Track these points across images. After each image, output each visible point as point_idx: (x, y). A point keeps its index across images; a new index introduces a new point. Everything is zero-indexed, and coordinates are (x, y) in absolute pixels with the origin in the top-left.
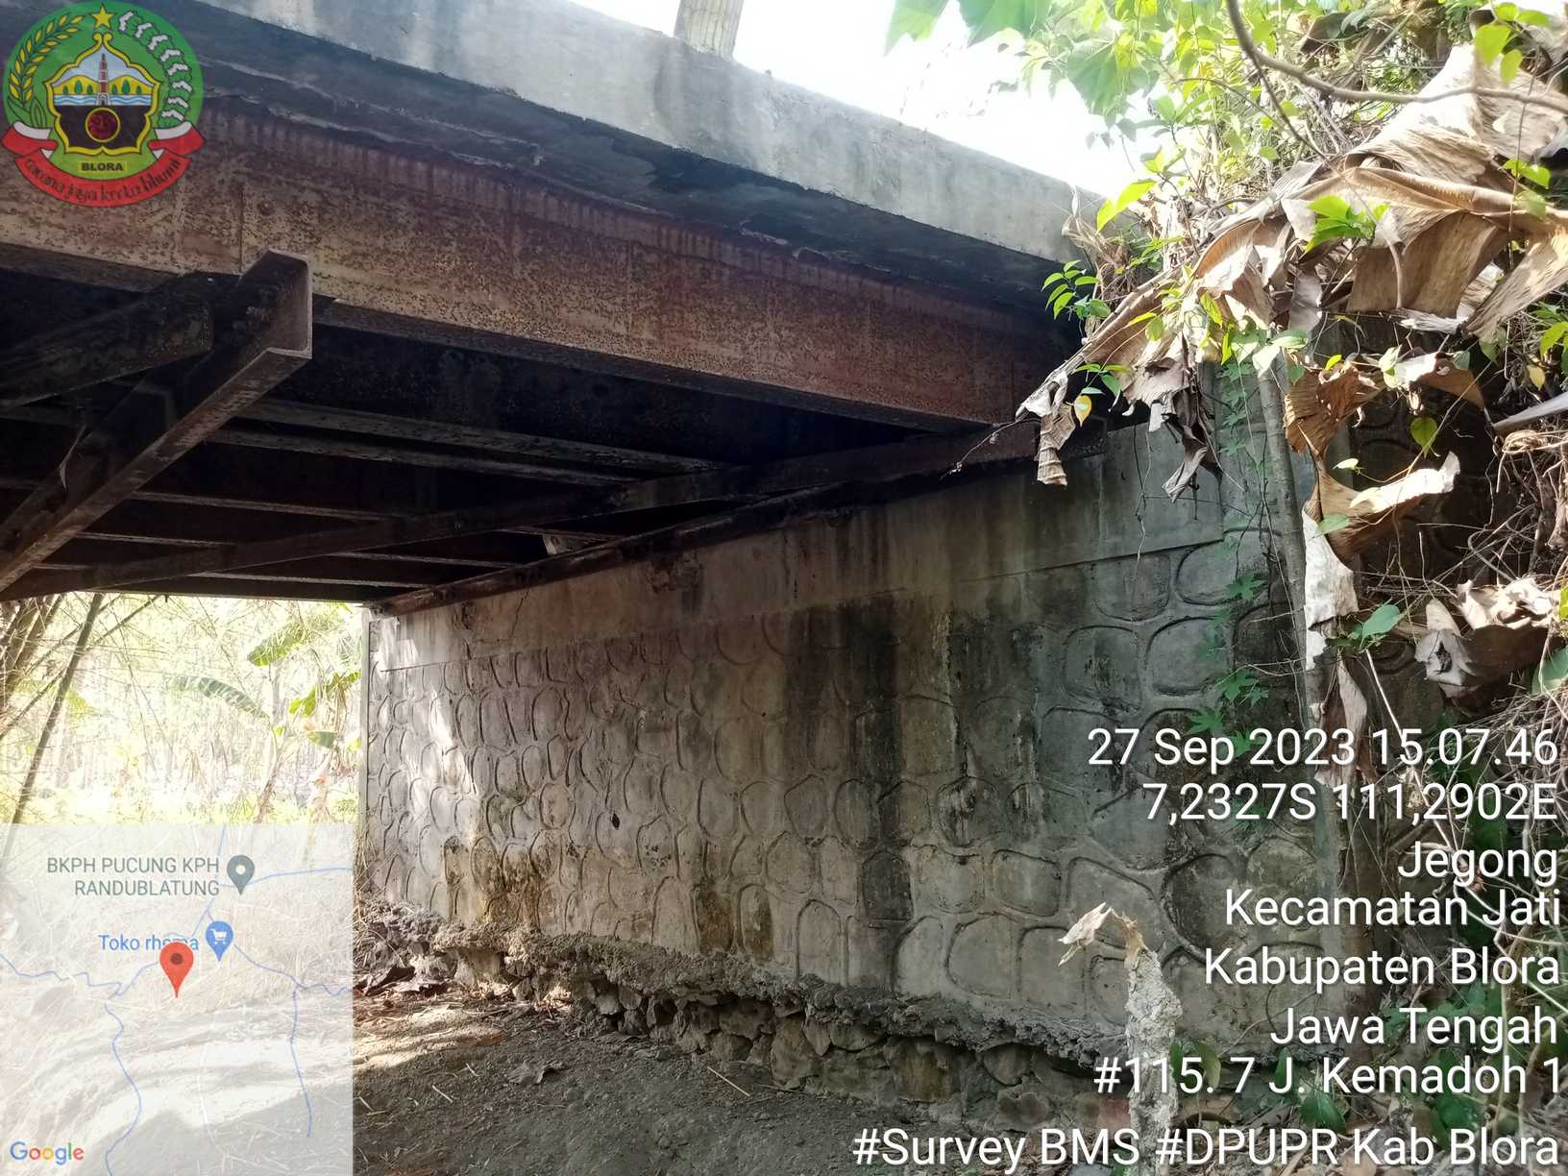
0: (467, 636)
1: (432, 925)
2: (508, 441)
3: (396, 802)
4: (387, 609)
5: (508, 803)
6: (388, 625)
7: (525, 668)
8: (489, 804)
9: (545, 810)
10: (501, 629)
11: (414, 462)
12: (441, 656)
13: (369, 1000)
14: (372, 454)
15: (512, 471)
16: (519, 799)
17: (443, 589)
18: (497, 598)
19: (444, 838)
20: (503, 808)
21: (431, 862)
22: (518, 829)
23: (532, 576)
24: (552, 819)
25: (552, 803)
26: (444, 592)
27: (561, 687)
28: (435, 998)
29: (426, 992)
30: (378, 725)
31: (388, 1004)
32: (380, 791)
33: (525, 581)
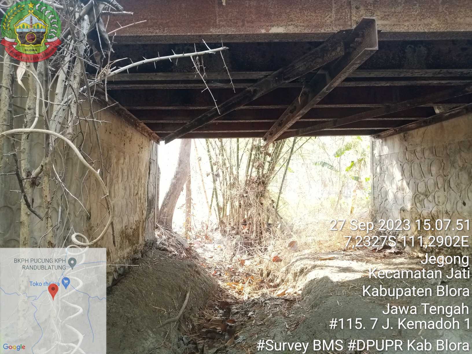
0: (406, 144)
1: (397, 233)
2: (430, 72)
3: (383, 196)
4: (378, 137)
5: (422, 197)
6: (378, 142)
7: (427, 153)
8: (415, 197)
9: (436, 199)
10: (418, 140)
11: (396, 85)
12: (397, 150)
13: (378, 254)
14: (383, 84)
15: (430, 84)
16: (426, 196)
17: (397, 129)
18: (416, 130)
19: (400, 207)
20: (420, 198)
21: (396, 215)
22: (426, 205)
23: (430, 122)
24: (439, 202)
25: (438, 197)
26: (398, 130)
27: (441, 159)
28: (399, 255)
29: (396, 253)
30: (376, 172)
31: (384, 255)
32: (378, 192)
33: (427, 124)
